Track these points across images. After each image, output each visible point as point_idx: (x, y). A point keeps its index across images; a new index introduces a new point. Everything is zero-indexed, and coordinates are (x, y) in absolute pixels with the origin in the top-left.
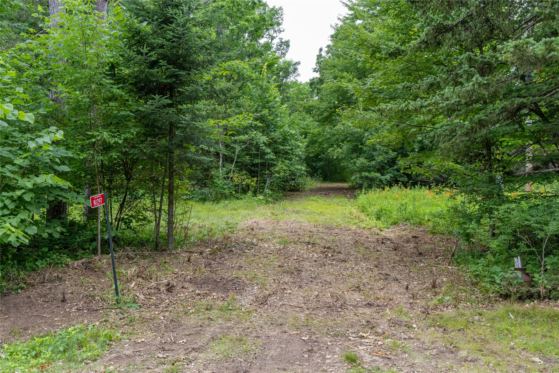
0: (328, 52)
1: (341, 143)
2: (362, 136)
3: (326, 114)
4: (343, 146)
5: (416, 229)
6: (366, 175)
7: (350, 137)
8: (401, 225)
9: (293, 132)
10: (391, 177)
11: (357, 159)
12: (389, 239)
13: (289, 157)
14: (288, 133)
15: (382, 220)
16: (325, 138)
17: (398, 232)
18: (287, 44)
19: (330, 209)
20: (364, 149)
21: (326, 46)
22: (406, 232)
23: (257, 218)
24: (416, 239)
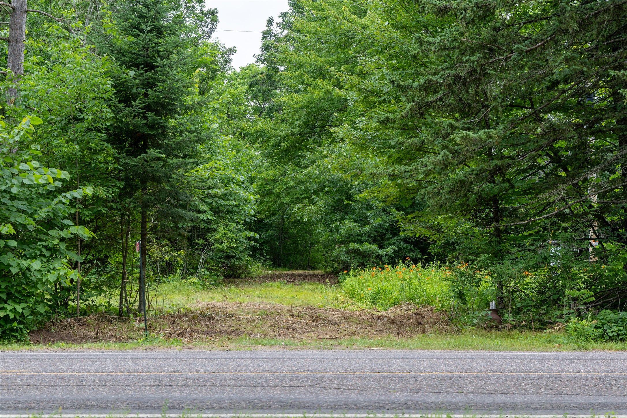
0: (283, 26)
1: (313, 197)
2: (349, 186)
3: (285, 144)
4: (317, 201)
5: (421, 309)
6: (356, 248)
7: (329, 186)
8: (403, 305)
9: (241, 178)
10: (395, 251)
11: (341, 223)
12: (386, 317)
13: (235, 218)
14: (234, 180)
15: (379, 303)
16: (285, 187)
17: (399, 312)
18: (213, 15)
19: (303, 296)
20: (353, 207)
21: (280, 15)
22: (409, 312)
23: (207, 301)
24: (419, 315)
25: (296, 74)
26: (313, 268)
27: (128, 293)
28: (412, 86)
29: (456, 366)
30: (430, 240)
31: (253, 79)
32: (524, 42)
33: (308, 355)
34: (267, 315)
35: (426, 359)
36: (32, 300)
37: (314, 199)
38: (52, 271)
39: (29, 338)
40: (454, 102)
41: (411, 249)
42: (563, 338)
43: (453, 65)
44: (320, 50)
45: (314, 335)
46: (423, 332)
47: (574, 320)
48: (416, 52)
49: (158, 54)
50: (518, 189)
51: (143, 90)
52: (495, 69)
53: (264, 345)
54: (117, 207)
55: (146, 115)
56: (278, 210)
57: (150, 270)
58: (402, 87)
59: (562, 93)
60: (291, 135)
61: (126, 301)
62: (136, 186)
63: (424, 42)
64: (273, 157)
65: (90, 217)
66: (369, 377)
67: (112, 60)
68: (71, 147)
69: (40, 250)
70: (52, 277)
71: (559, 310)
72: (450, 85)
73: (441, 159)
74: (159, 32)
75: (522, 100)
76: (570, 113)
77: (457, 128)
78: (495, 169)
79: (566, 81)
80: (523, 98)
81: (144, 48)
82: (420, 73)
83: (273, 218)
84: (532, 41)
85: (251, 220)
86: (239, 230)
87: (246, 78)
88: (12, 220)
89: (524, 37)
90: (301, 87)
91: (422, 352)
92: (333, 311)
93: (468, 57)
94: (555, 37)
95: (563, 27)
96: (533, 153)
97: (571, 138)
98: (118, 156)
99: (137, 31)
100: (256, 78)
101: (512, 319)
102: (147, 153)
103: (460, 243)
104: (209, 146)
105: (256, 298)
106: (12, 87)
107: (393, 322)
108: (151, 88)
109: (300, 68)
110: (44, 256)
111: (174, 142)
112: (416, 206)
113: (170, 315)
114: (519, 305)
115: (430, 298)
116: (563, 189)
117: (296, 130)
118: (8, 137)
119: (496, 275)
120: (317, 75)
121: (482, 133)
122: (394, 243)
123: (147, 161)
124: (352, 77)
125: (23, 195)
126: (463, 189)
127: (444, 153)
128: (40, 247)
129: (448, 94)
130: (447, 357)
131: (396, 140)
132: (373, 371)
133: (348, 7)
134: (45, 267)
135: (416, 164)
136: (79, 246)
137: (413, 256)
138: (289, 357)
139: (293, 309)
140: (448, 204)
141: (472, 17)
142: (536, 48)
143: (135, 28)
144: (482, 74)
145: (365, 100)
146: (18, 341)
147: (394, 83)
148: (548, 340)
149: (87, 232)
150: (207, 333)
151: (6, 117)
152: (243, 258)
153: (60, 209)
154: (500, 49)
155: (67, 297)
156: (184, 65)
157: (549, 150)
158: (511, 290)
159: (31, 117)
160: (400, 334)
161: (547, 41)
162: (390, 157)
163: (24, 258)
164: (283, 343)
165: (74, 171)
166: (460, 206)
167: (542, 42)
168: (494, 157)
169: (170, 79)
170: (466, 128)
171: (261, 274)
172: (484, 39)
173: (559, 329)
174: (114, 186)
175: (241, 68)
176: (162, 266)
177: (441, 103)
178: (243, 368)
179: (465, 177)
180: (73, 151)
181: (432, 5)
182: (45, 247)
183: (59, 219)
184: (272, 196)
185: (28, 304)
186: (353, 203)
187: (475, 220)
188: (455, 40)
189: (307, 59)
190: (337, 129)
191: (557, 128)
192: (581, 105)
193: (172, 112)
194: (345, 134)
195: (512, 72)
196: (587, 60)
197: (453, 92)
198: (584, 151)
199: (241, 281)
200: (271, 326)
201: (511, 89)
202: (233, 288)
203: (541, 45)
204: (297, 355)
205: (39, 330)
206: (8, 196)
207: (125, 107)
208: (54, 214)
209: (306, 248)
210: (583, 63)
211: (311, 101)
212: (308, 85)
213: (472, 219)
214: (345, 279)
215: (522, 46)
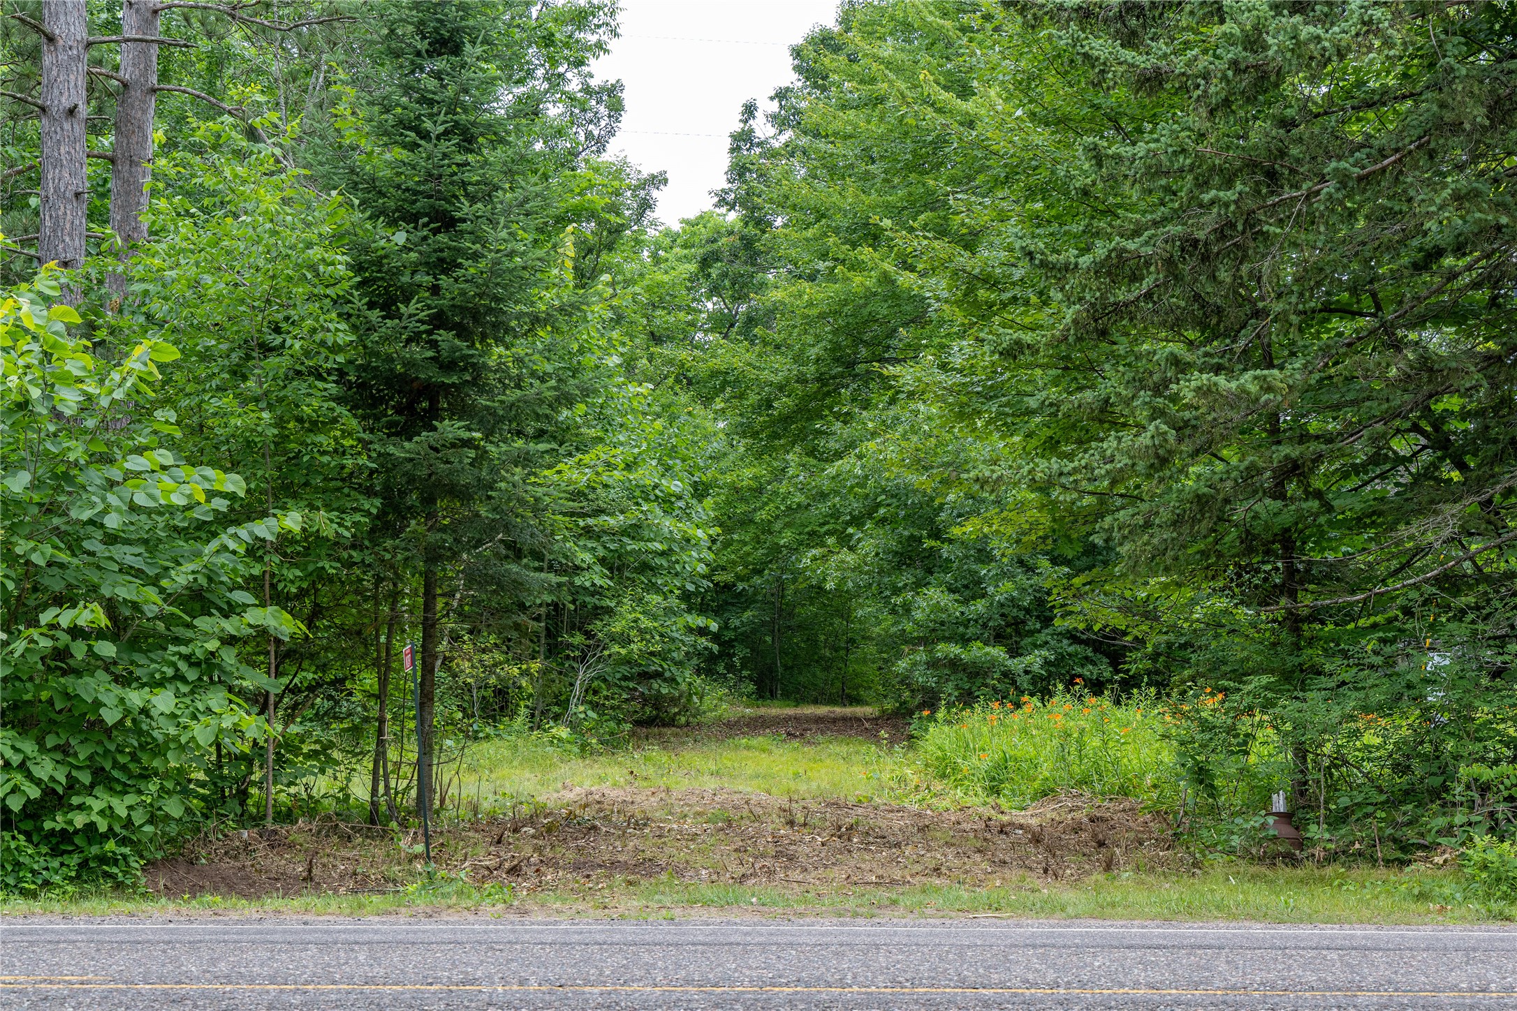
0: (779, 121)
1: (850, 530)
2: (937, 502)
3: (784, 404)
4: (859, 540)
5: (1109, 808)
6: (952, 656)
7: (889, 505)
8: (1062, 797)
9: (675, 486)
10: (1047, 663)
11: (918, 593)
12: (1021, 827)
13: (659, 582)
14: (657, 491)
15: (1006, 792)
16: (783, 508)
17: (1054, 815)
18: (612, 97)
19: (823, 771)
20: (945, 555)
21: (773, 93)
22: (1077, 815)
23: (587, 785)
24: (1100, 824)
25: (810, 233)
26: (856, 701)
27: (390, 767)
28: (1076, 265)
29: (1174, 972)
30: (1129, 638)
31: (709, 248)
32: (1352, 153)
33: (809, 933)
34: (729, 822)
35: (1103, 947)
36: (153, 787)
37: (851, 535)
38: (202, 718)
39: (143, 880)
40: (1183, 304)
41: (1086, 658)
42: (1453, 885)
43: (1180, 213)
44: (867, 176)
45: (838, 874)
46: (1108, 867)
47: (1482, 840)
48: (1089, 181)
49: (465, 190)
50: (1343, 513)
51: (426, 278)
52: (1281, 220)
53: (707, 904)
54: (363, 561)
55: (434, 337)
56: (767, 563)
57: (455, 708)
58: (1054, 268)
59: (1449, 280)
60: (797, 382)
61: (387, 786)
62: (409, 508)
63: (1107, 156)
64: (755, 435)
65: (297, 584)
66: (949, 1001)
67: (352, 206)
68: (252, 415)
69: (174, 664)
70: (202, 733)
71: (1444, 814)
72: (1169, 262)
73: (1148, 442)
74: (467, 138)
75: (1351, 295)
76: (1470, 327)
77: (1189, 365)
78: (1285, 465)
79: (1460, 249)
80: (1354, 290)
81: (431, 175)
82: (1098, 233)
83: (757, 580)
84: (1373, 151)
85: (698, 586)
86: (669, 611)
87: (693, 246)
88: (106, 592)
89: (1352, 142)
90: (821, 265)
91: (1095, 928)
92: (892, 811)
93: (1213, 193)
94: (1428, 142)
95: (1449, 116)
96: (1379, 427)
97: (1471, 388)
98: (367, 436)
99: (413, 134)
100: (715, 246)
101: (1327, 836)
102: (435, 429)
103: (1200, 647)
104: (598, 410)
105: (707, 778)
106: (114, 270)
107: (1037, 840)
108: (445, 272)
109: (818, 220)
110: (183, 679)
111: (502, 402)
112: (1100, 554)
113: (493, 820)
114: (1344, 801)
115: (1130, 780)
116: (1453, 515)
117: (810, 370)
118: (98, 391)
119: (1288, 727)
120: (860, 238)
121: (1248, 380)
122: (1047, 643)
123: (436, 450)
124: (936, 244)
125: (136, 531)
126: (1207, 515)
127: (1157, 428)
128: (175, 659)
129: (1165, 284)
130: (1155, 942)
131: (1041, 396)
132: (962, 983)
133: (933, 74)
134: (187, 707)
135: (1087, 456)
136: (273, 653)
137: (1092, 673)
138: (762, 939)
139: (794, 805)
140: (1170, 553)
141: (1223, 95)
142: (1384, 170)
143: (410, 129)
144: (1248, 234)
145: (967, 300)
146: (119, 886)
147: (1032, 259)
148: (1416, 892)
149: (287, 621)
150: (577, 867)
151: (95, 345)
152: (679, 680)
153: (223, 566)
154: (1293, 171)
155: (245, 777)
156: (527, 215)
157: (1419, 418)
158: (1327, 763)
159: (151, 343)
160: (1050, 872)
161: (1410, 152)
162: (1029, 435)
163: (134, 685)
164: (754, 900)
165: (260, 473)
166: (1198, 556)
167: (1398, 156)
168: (1282, 436)
169: (490, 251)
170: (1213, 366)
171: (726, 715)
172: (1255, 147)
173: (1445, 861)
174: (355, 510)
175: (683, 221)
176: (484, 698)
177: (1150, 305)
178: (638, 973)
179: (1210, 487)
180: (257, 425)
181: (1125, 67)
182: (187, 658)
183: (222, 590)
184: (752, 529)
185: (143, 798)
186: (946, 546)
187: (1236, 590)
188: (1183, 151)
189: (835, 198)
190: (899, 368)
191: (1436, 367)
192: (1499, 306)
193: (500, 331)
194: (920, 380)
195: (1322, 229)
196: (1509, 199)
197: (1178, 278)
198: (1505, 420)
199: (676, 735)
200: (736, 850)
201: (1321, 270)
202: (655, 752)
203: (1395, 162)
204: (783, 933)
205: (170, 861)
206: (99, 535)
207: (384, 318)
208: (210, 579)
209: (836, 651)
210: (1500, 206)
211: (845, 300)
212: (836, 260)
213: (1230, 589)
214: (926, 730)
215: (1347, 165)
